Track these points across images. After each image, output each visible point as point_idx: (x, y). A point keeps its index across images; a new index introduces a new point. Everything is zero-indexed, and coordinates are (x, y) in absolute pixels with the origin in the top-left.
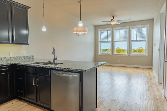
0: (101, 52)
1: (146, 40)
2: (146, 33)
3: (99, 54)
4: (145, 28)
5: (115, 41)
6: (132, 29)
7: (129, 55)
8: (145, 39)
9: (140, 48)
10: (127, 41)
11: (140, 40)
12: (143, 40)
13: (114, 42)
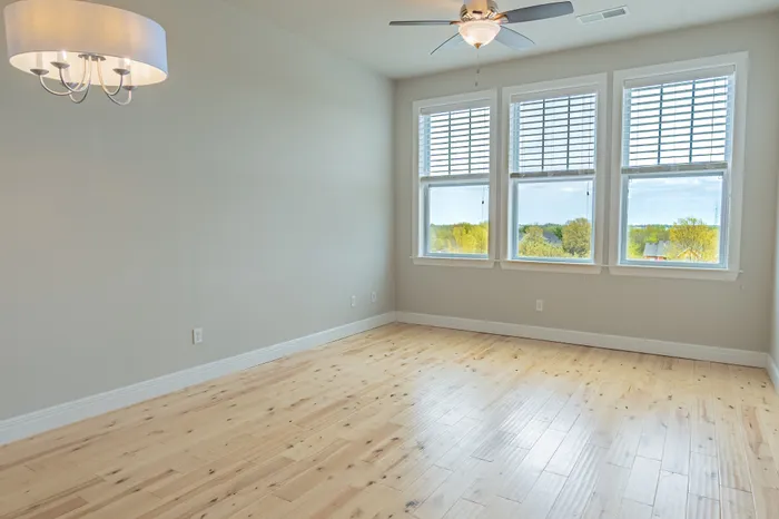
0: (429, 248)
1: (730, 165)
2: (723, 113)
3: (421, 254)
4: (718, 83)
5: (515, 175)
6: (625, 91)
7: (605, 270)
8: (721, 158)
9: (690, 223)
10: (591, 172)
11: (682, 167)
12: (703, 166)
13: (511, 182)
